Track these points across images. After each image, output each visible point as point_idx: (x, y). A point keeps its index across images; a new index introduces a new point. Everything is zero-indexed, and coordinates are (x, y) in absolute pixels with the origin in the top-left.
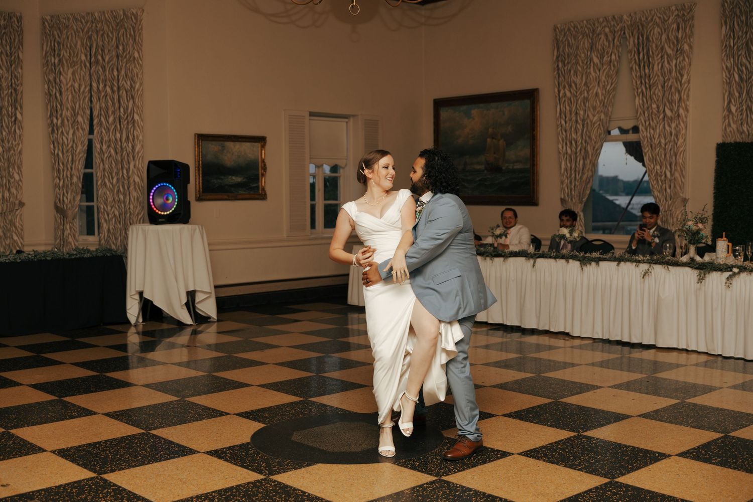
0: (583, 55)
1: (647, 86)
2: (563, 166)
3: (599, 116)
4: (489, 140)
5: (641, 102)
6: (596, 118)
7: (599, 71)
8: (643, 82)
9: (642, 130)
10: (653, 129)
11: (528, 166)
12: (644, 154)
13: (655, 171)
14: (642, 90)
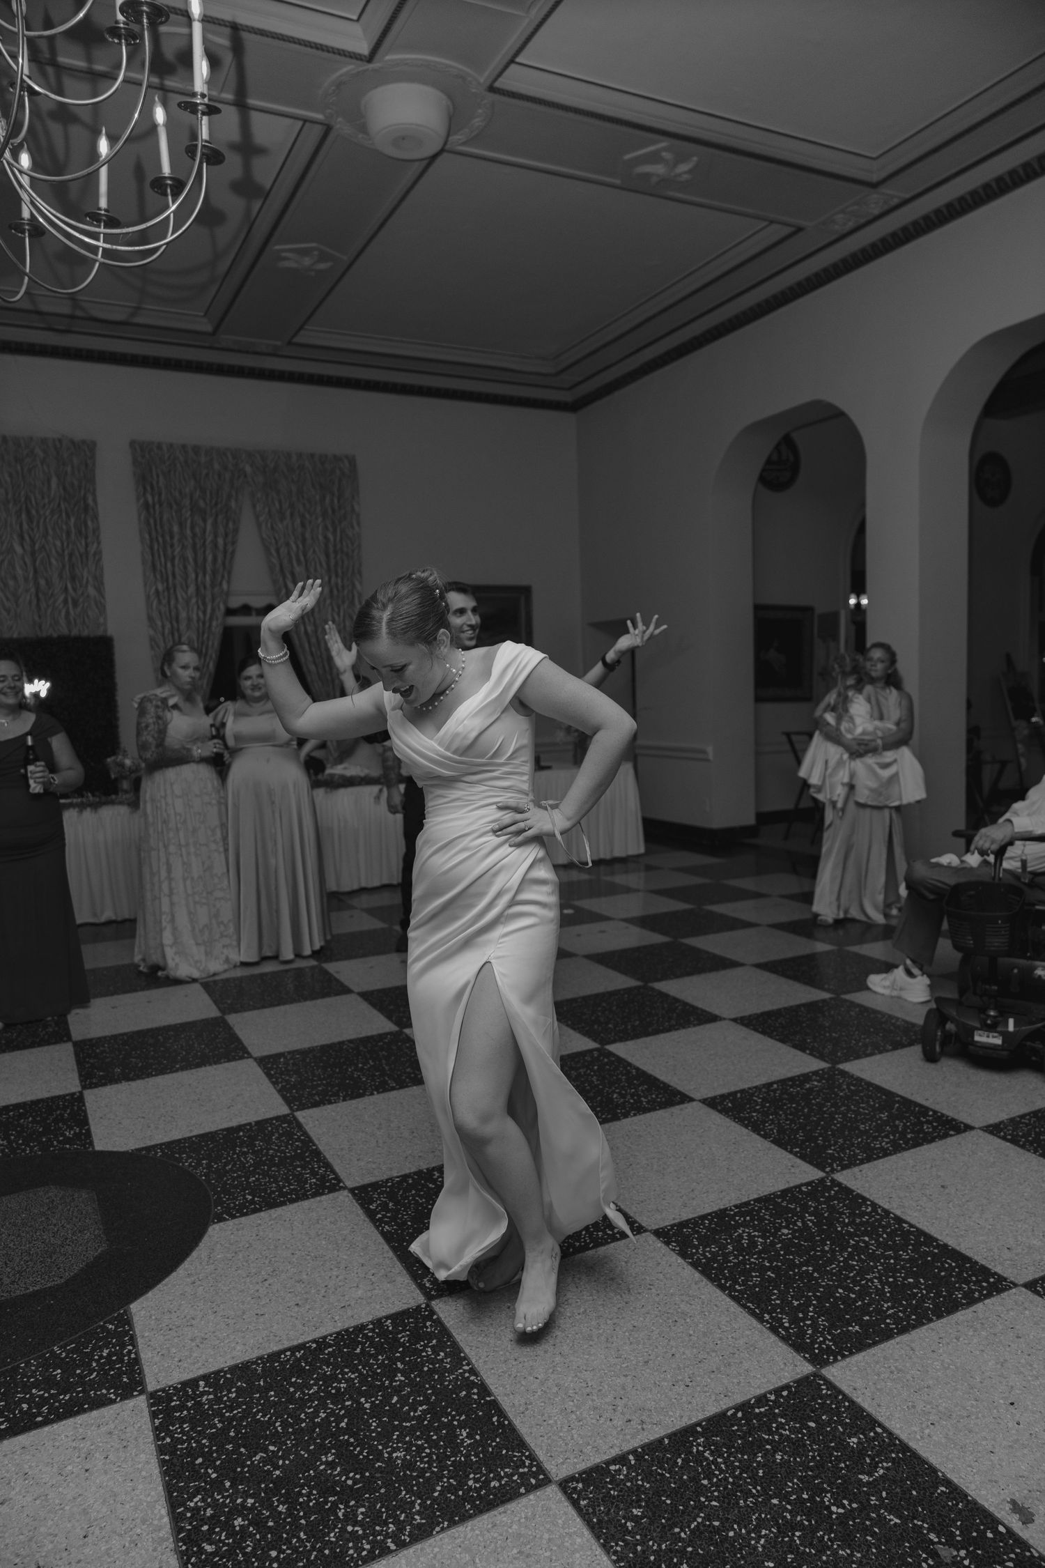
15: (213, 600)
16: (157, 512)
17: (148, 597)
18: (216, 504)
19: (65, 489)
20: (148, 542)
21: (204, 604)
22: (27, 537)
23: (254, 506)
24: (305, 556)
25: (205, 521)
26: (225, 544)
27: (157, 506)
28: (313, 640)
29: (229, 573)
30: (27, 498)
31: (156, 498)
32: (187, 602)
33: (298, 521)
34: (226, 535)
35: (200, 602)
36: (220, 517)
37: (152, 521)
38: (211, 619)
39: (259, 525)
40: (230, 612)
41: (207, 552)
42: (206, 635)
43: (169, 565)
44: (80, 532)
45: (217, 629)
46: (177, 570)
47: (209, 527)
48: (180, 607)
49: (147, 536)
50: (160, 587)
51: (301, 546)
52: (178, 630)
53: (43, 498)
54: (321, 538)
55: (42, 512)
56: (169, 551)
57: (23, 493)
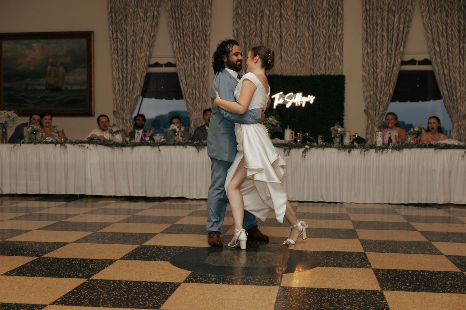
0: (131, 10)
1: (182, 35)
2: (117, 87)
3: (145, 53)
4: (49, 67)
5: (177, 45)
6: (143, 55)
7: (144, 22)
8: (179, 32)
9: (179, 65)
10: (186, 64)
11: (85, 87)
12: (180, 81)
13: (189, 92)
14: (178, 37)
15: (395, 56)
16: (371, 13)
17: (363, 56)
18: (401, 7)
19: (329, 5)
20: (365, 28)
21: (390, 58)
22: (311, 29)
23: (421, 7)
24: (446, 32)
25: (394, 17)
26: (404, 28)
27: (371, 10)
28: (448, 78)
29: (405, 43)
30: (313, 10)
31: (371, 6)
32: (382, 58)
33: (444, 14)
34: (405, 23)
35: (388, 58)
36: (402, 15)
37: (368, 18)
38: (393, 66)
39: (423, 18)
40: (404, 63)
41: (394, 32)
42: (390, 75)
43: (374, 39)
44: (334, 25)
45: (396, 72)
46: (378, 42)
47: (396, 19)
48: (378, 60)
49: (365, 25)
50: (369, 50)
51: (444, 27)
52: (376, 73)
53: (319, 10)
54: (456, 22)
55: (318, 17)
56: (375, 33)
57: (311, 8)
